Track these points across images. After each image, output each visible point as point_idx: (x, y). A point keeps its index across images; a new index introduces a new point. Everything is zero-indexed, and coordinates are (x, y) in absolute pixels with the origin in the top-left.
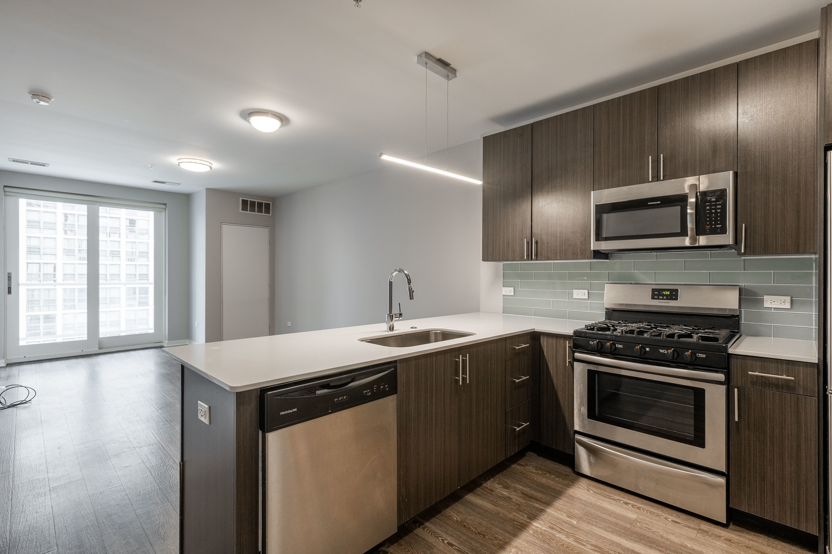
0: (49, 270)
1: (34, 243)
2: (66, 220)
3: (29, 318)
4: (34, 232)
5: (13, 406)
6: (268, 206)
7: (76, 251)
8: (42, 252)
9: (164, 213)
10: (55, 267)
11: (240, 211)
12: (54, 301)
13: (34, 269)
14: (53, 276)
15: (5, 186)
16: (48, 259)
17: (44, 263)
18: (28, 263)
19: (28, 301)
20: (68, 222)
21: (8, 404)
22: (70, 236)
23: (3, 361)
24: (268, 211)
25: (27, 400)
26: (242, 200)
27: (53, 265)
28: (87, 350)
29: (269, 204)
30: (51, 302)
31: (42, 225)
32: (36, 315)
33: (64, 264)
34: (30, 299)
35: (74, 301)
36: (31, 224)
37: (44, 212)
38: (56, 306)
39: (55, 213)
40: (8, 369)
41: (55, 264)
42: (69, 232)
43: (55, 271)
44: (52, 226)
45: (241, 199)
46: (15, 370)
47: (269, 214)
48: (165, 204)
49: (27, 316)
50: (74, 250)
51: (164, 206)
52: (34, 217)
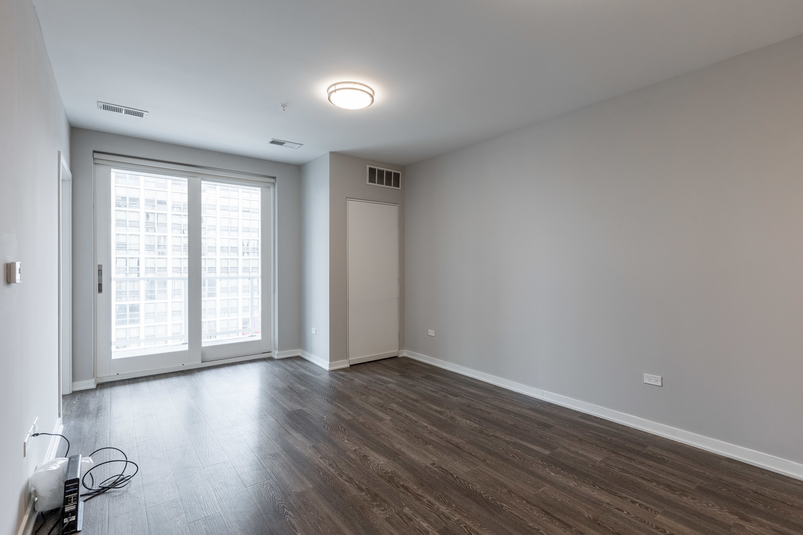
0: (134, 263)
1: (122, 240)
2: (147, 219)
3: (118, 307)
4: (122, 230)
5: (102, 491)
6: (397, 176)
7: (156, 247)
8: (128, 248)
9: (272, 189)
10: (138, 262)
11: (368, 182)
12: (138, 292)
13: (122, 263)
14: (137, 269)
15: (95, 152)
16: (133, 254)
17: (130, 258)
18: (117, 258)
19: (117, 292)
20: (149, 221)
21: (96, 487)
22: (151, 233)
23: (93, 380)
24: (397, 184)
25: (125, 475)
26: (370, 168)
27: (137, 260)
28: (188, 364)
29: (399, 174)
30: (135, 293)
31: (128, 224)
32: (122, 305)
33: (146, 258)
34: (118, 290)
35: (155, 292)
36: (120, 223)
37: (130, 211)
38: (139, 296)
39: (138, 212)
40: (98, 393)
41: (139, 258)
42: (150, 229)
43: (138, 265)
44: (135, 224)
45: (368, 166)
46: (107, 392)
47: (399, 187)
48: (274, 178)
49: (117, 305)
50: (154, 245)
51: (272, 180)
52: (122, 216)
